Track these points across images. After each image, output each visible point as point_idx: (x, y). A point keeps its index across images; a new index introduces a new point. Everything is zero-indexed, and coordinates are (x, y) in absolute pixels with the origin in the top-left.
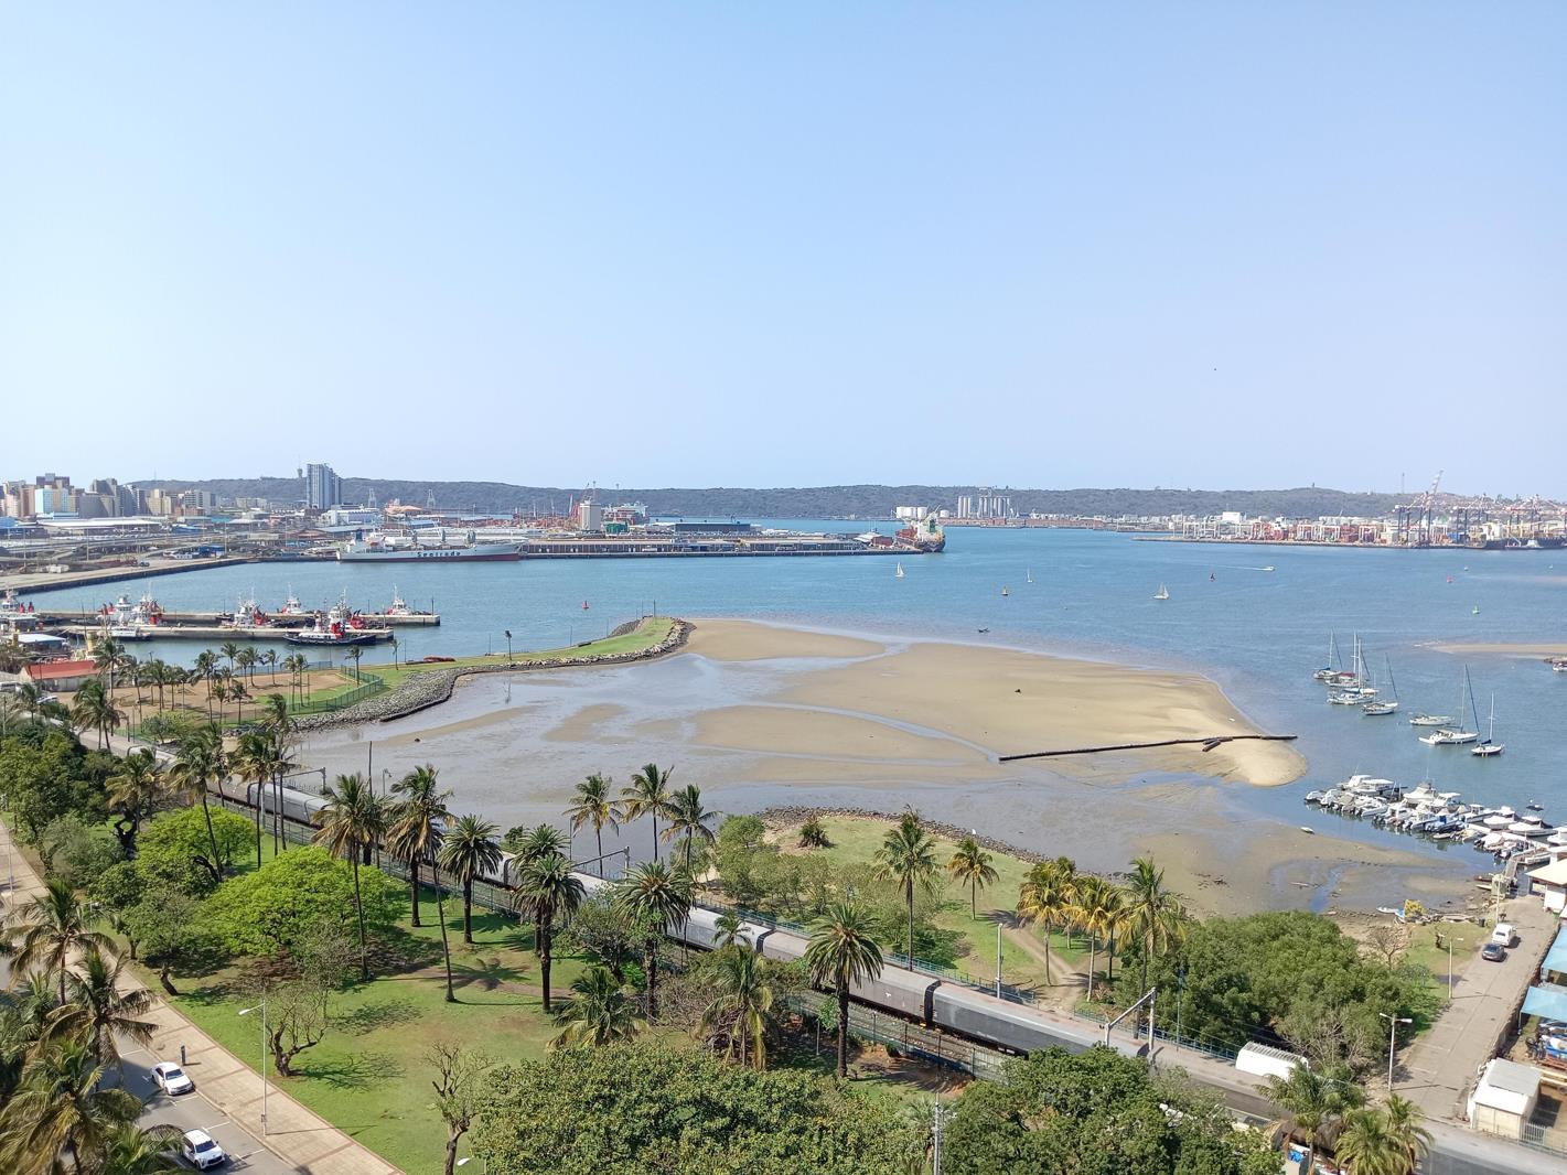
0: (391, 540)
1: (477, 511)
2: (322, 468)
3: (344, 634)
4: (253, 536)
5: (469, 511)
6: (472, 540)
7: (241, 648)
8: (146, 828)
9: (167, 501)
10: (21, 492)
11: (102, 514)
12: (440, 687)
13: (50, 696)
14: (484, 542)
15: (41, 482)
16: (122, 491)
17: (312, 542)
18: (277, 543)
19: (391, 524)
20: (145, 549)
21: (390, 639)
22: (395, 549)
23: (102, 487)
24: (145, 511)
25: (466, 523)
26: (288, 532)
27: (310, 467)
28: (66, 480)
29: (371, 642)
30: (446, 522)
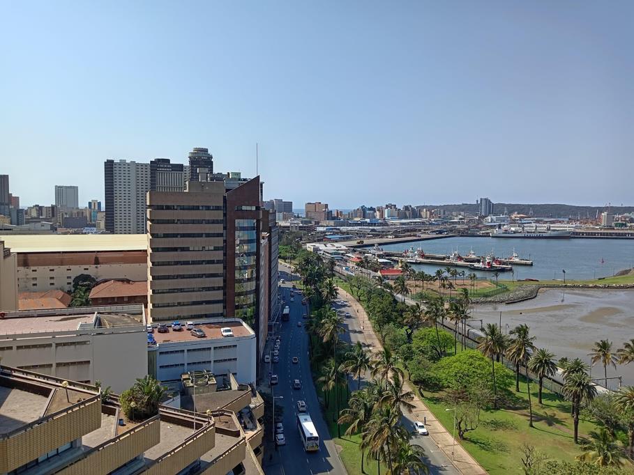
0: (513, 229)
1: (551, 217)
2: (486, 200)
3: (492, 267)
4: (458, 226)
5: (548, 217)
6: (549, 229)
7: (452, 269)
8: (416, 332)
9: (428, 213)
10: (381, 210)
11: (406, 218)
12: (532, 292)
13: (387, 281)
14: (554, 230)
15: (387, 206)
16: (413, 209)
17: (480, 229)
18: (467, 229)
19: (513, 222)
20: (420, 230)
21: (511, 270)
22: (515, 232)
23: (406, 208)
24: (420, 217)
25: (546, 222)
26: (472, 225)
27: (481, 199)
28: (395, 205)
29: (503, 270)
30: (537, 222)
